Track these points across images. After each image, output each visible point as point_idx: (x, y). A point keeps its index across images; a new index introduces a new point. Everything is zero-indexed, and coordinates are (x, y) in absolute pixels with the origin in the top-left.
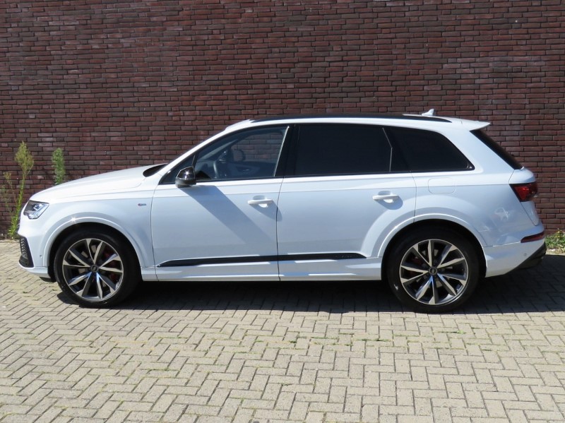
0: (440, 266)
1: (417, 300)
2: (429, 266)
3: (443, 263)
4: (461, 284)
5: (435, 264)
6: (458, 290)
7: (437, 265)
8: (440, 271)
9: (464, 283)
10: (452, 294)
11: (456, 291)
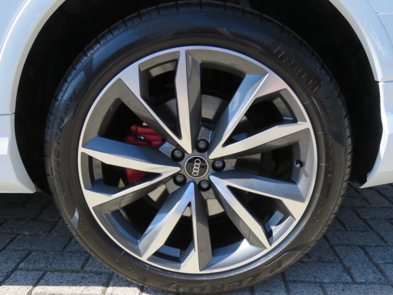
0: (219, 152)
1: (144, 258)
2: (183, 152)
3: (230, 141)
4: (287, 214)
5: (202, 146)
6: (276, 230)
7: (209, 148)
8: (219, 168)
9: (297, 209)
10: (254, 241)
11: (269, 234)
